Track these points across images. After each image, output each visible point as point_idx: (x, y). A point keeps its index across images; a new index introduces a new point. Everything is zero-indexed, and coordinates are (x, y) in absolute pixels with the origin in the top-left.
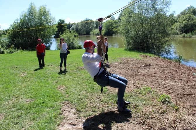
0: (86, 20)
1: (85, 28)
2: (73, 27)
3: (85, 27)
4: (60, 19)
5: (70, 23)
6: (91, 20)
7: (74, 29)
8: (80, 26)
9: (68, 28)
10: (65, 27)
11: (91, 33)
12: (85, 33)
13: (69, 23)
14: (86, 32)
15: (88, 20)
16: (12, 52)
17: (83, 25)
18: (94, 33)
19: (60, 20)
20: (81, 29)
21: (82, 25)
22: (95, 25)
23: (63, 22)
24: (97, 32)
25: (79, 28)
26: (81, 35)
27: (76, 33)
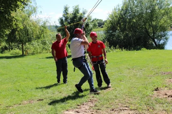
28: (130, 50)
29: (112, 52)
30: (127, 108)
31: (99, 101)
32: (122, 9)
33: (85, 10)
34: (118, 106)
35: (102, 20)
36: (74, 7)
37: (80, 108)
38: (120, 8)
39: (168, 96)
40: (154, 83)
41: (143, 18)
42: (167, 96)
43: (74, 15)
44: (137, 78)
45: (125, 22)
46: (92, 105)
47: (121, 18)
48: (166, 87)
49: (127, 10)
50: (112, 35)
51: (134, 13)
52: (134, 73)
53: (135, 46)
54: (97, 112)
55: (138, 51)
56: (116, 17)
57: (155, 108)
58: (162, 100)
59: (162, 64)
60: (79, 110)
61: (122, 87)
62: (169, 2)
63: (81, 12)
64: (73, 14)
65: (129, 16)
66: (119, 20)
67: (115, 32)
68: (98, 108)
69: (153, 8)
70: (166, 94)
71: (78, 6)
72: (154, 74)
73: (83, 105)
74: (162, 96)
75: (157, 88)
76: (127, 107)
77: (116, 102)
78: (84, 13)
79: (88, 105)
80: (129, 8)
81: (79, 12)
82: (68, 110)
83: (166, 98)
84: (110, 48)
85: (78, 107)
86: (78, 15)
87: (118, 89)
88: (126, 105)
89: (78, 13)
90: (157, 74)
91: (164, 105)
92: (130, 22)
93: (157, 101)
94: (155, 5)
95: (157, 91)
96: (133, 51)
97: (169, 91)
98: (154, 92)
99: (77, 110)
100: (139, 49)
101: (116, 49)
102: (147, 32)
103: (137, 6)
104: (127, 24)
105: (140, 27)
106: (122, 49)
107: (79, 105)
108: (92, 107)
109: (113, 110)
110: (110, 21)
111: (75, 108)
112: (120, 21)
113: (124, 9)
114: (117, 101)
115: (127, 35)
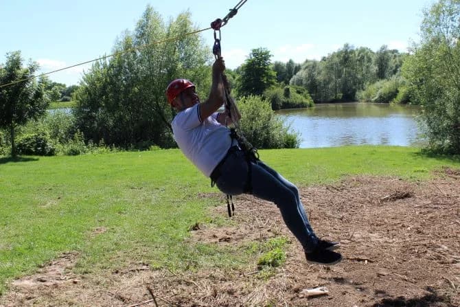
0: (346, 52)
1: (340, 77)
2: (302, 74)
3: (339, 75)
4: (254, 50)
5: (291, 62)
6: (363, 50)
7: (304, 82)
8: (323, 72)
9: (279, 81)
10: (271, 77)
11: (361, 94)
12: (340, 95)
13: (288, 61)
14: (343, 91)
15: (352, 52)
16: (75, 153)
17: (332, 68)
18: (368, 96)
19: (255, 53)
20: (327, 83)
21: (330, 68)
22: (374, 69)
23: (266, 59)
24: (380, 91)
25: (320, 78)
26: (326, 101)
27: (305, 97)
28: (127, 150)
29: (90, 153)
30: (145, 267)
31: (84, 255)
32: (112, 66)
33: (35, 63)
34: (127, 264)
35: (64, 86)
36: (10, 55)
37: (45, 272)
38: (108, 63)
39: (220, 240)
40: (188, 216)
41: (154, 84)
42: (217, 240)
43: (9, 71)
44: (153, 207)
45: (116, 91)
46: (69, 265)
47: (109, 84)
48: (211, 222)
49: (120, 67)
50: (89, 118)
51: (135, 74)
52: (144, 196)
53: (138, 141)
54: (83, 278)
55: (144, 151)
56: (98, 79)
57: (200, 263)
58: (209, 247)
59: (195, 178)
60: (44, 277)
61: (126, 225)
62: (203, 57)
63: (25, 66)
64: (5, 68)
65: (125, 80)
66: (104, 87)
67: (96, 111)
68: (84, 270)
69: (172, 66)
70: (215, 236)
71: (18, 53)
72: (184, 198)
73: (50, 265)
74: (208, 240)
75: (197, 225)
76: (144, 264)
77: (119, 257)
78: (32, 70)
79: (60, 265)
80: (126, 63)
81: (21, 67)
82: (18, 278)
83: (216, 243)
84: (87, 144)
85: (41, 270)
86: (18, 71)
87: (118, 229)
88: (141, 262)
89: (18, 68)
90: (190, 196)
91: (215, 257)
92: (127, 92)
93: (201, 251)
94: (177, 60)
95: (196, 230)
96: (133, 153)
97: (219, 229)
98: (192, 232)
99: (39, 276)
100: (145, 148)
101: (98, 146)
102: (161, 113)
103: (141, 62)
104: (122, 96)
105: (148, 104)
106: (111, 148)
107: (43, 265)
108: (71, 269)
109: (117, 272)
110: (87, 88)
111: (33, 273)
112: (107, 90)
113: (116, 64)
114: (120, 253)
115: (121, 119)
